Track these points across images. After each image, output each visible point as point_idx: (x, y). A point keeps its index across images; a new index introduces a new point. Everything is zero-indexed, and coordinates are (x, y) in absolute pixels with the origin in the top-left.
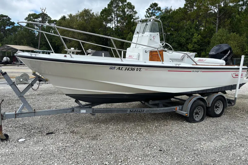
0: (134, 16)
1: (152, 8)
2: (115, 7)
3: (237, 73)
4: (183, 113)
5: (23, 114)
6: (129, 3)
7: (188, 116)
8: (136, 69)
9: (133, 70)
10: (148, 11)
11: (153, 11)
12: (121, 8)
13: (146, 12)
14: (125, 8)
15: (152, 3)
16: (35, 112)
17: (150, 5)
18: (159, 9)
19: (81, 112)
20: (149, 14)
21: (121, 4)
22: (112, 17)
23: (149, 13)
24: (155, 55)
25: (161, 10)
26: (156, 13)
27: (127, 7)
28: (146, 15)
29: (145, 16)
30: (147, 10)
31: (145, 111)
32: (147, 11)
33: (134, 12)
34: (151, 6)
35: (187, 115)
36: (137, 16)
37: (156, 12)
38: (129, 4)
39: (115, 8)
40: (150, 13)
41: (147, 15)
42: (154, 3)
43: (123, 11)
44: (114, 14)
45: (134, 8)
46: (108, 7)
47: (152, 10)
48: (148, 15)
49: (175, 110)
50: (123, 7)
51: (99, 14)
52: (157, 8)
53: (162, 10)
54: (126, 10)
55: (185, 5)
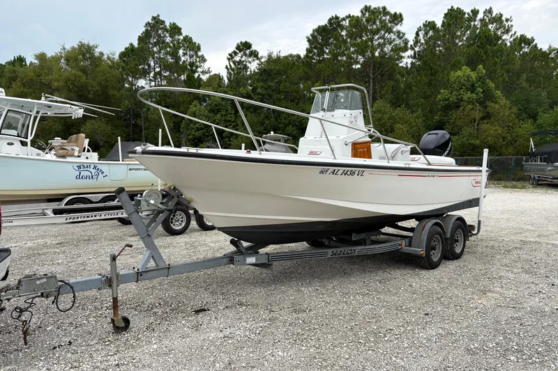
0: (200, 67)
1: (240, 52)
2: (155, 44)
3: (478, 179)
4: (417, 251)
5: (149, 273)
6: (187, 36)
7: (424, 255)
8: (357, 173)
9: (352, 173)
10: (232, 58)
11: (242, 57)
12: (170, 47)
13: (229, 59)
14: (180, 47)
15: (239, 42)
16: (169, 268)
17: (235, 46)
18: (255, 54)
19: (248, 262)
20: (235, 64)
21: (168, 39)
22: (149, 65)
23: (234, 62)
24: (360, 149)
25: (259, 56)
26: (250, 62)
27: (183, 46)
28: (229, 67)
29: (227, 67)
30: (230, 55)
31: (356, 251)
32: (229, 57)
33: (199, 57)
34: (238, 47)
35: (422, 254)
36: (206, 66)
37: (250, 60)
38: (188, 40)
39: (156, 46)
40: (237, 62)
41: (230, 65)
42: (244, 41)
43: (175, 55)
44: (153, 58)
45: (199, 48)
46: (139, 44)
47: (240, 55)
48: (233, 66)
49: (400, 247)
50: (174, 45)
51: (117, 57)
52: (252, 51)
53: (262, 58)
54: (181, 52)
55: (308, 51)
